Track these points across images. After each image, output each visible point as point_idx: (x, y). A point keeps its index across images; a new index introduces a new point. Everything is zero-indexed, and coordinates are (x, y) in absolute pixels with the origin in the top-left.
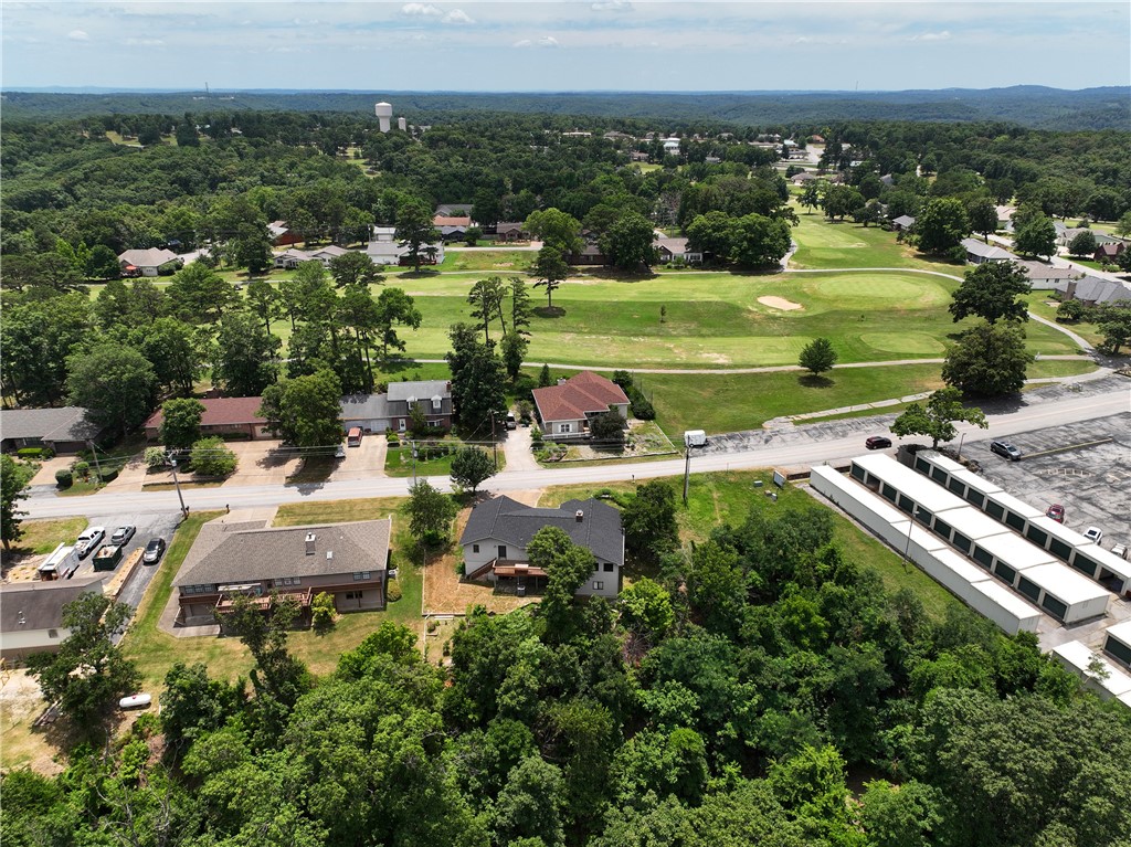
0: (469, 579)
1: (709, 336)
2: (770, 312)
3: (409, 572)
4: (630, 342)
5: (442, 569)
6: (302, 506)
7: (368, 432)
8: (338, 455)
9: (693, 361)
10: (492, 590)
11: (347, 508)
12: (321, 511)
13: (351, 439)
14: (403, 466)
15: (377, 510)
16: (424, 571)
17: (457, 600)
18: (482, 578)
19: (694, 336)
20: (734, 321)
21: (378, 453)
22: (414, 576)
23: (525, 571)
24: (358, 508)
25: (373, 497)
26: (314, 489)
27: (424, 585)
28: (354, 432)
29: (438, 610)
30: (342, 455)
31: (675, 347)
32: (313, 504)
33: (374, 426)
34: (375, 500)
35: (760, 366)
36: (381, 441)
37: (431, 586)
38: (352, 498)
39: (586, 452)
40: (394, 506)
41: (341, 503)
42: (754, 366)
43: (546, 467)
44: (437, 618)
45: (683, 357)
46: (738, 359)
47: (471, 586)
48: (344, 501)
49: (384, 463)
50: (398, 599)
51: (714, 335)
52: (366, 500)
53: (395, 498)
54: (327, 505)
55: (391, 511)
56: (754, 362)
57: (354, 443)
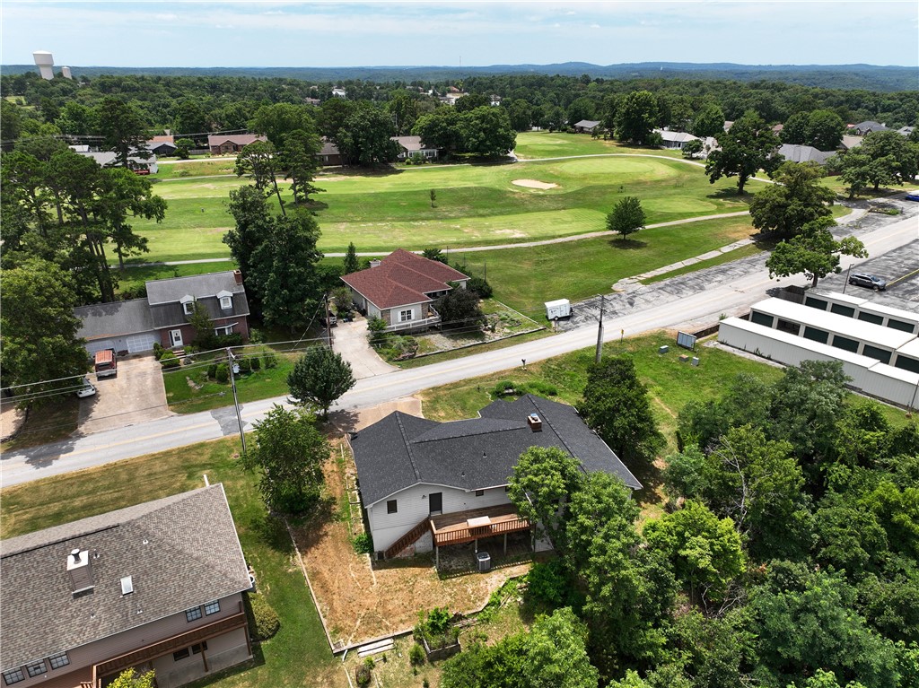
0: (385, 559)
1: (489, 215)
2: (532, 191)
3: (273, 570)
4: (414, 227)
5: (331, 552)
6: (35, 488)
7: (124, 355)
8: (85, 393)
9: (490, 237)
10: (434, 570)
11: (124, 476)
12: (74, 490)
13: (100, 367)
14: (197, 395)
15: (178, 469)
16: (300, 562)
17: (383, 604)
18: (405, 553)
19: (474, 216)
20: (504, 202)
21: (149, 382)
22: (285, 574)
23: (486, 528)
24: (143, 472)
25: (164, 449)
26: (55, 455)
27: (313, 590)
28: (102, 358)
29: (358, 635)
30: (90, 392)
31: (462, 226)
32: (55, 481)
33: (132, 345)
34: (168, 454)
35: (560, 236)
36: (149, 365)
37: (325, 588)
38: (127, 457)
39: (440, 342)
40: (205, 458)
41: (110, 471)
42: (553, 237)
43: (402, 367)
44: (365, 653)
45: (477, 236)
46: (533, 232)
47: (393, 571)
48: (115, 466)
49: (164, 395)
50: (275, 632)
51: (493, 214)
52: (154, 457)
53: (202, 445)
54: (83, 478)
55: (204, 466)
56: (551, 233)
57: (106, 373)
